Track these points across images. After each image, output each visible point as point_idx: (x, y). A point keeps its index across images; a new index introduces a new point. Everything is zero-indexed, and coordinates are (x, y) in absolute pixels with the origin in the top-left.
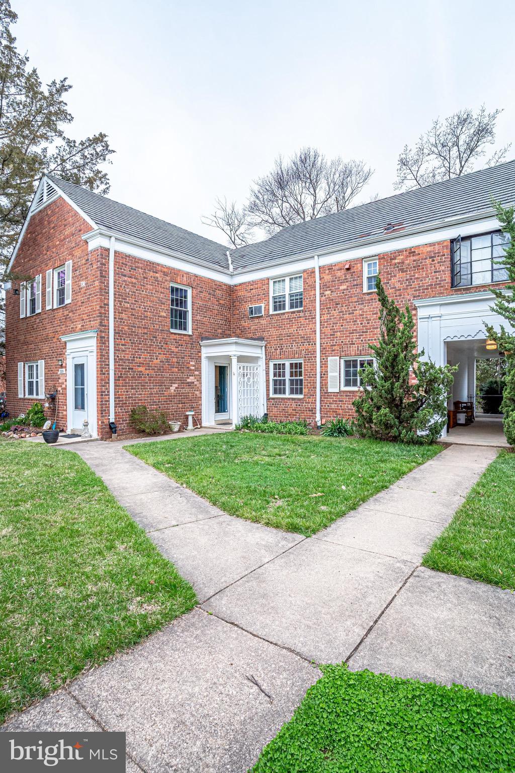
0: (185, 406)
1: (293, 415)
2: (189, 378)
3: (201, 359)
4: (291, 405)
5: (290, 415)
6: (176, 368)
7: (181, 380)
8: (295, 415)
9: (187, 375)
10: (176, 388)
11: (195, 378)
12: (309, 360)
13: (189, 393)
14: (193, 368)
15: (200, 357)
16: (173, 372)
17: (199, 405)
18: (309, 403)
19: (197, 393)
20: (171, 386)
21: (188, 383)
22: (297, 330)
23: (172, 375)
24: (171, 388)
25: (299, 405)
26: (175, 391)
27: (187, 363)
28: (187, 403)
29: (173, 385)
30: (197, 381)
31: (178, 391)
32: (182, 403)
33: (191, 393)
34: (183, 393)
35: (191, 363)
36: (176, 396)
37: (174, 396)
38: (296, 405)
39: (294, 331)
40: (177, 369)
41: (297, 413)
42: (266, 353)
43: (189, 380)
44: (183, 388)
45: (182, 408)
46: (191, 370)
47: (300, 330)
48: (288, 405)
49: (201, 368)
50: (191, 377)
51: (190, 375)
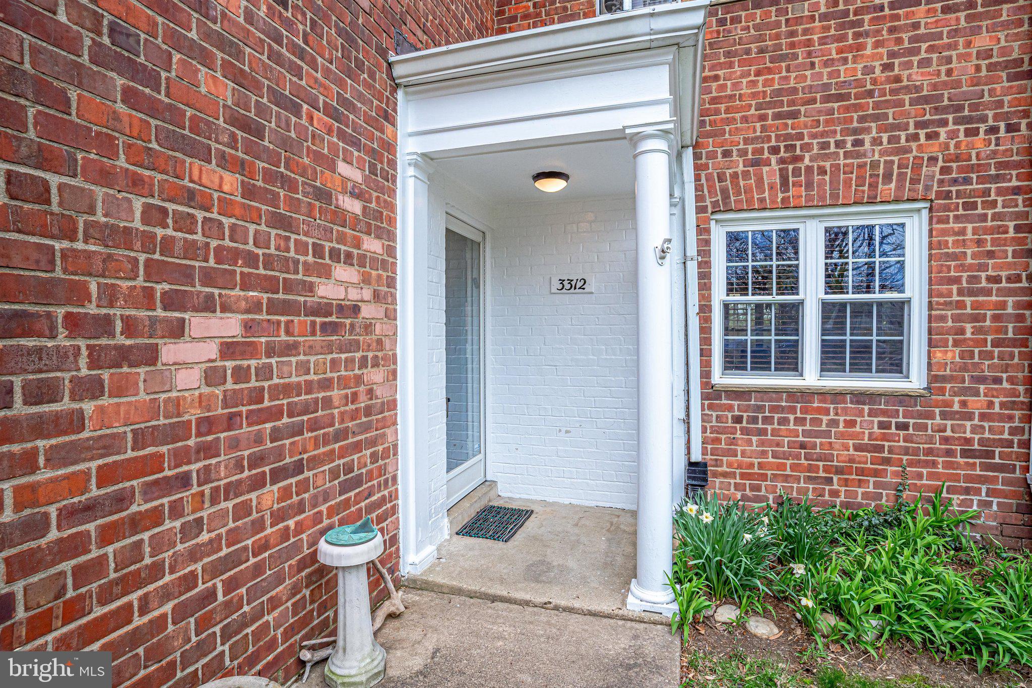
0: (303, 486)
1: (861, 472)
2: (326, 273)
3: (392, 164)
4: (851, 424)
5: (839, 471)
6: (225, 162)
7: (271, 285)
8: (876, 473)
9: (318, 251)
10: (229, 349)
11: (366, 280)
12: (966, 206)
13: (326, 385)
14: (354, 206)
15: (390, 147)
16: (190, 197)
17: (386, 454)
18: (969, 417)
19: (375, 376)
20: (177, 331)
21: (323, 309)
22: (888, 67)
23: (185, 223)
24: (169, 351)
25: (904, 427)
26: (213, 376)
27: (318, 157)
28: (315, 462)
29: (197, 323)
30: (377, 296)
31: (241, 374)
32: (277, 475)
33: (344, 382)
34: (287, 390)
35: (343, 168)
36: (231, 422)
37: (207, 425)
38: (883, 425)
39: (869, 70)
40: (231, 181)
41: (887, 461)
42: (697, 178)
43: (327, 291)
44: (290, 349)
45: (279, 517)
46: (340, 217)
47: (908, 65)
48: (834, 423)
49: (392, 221)
50: (342, 272)
51: (335, 255)
